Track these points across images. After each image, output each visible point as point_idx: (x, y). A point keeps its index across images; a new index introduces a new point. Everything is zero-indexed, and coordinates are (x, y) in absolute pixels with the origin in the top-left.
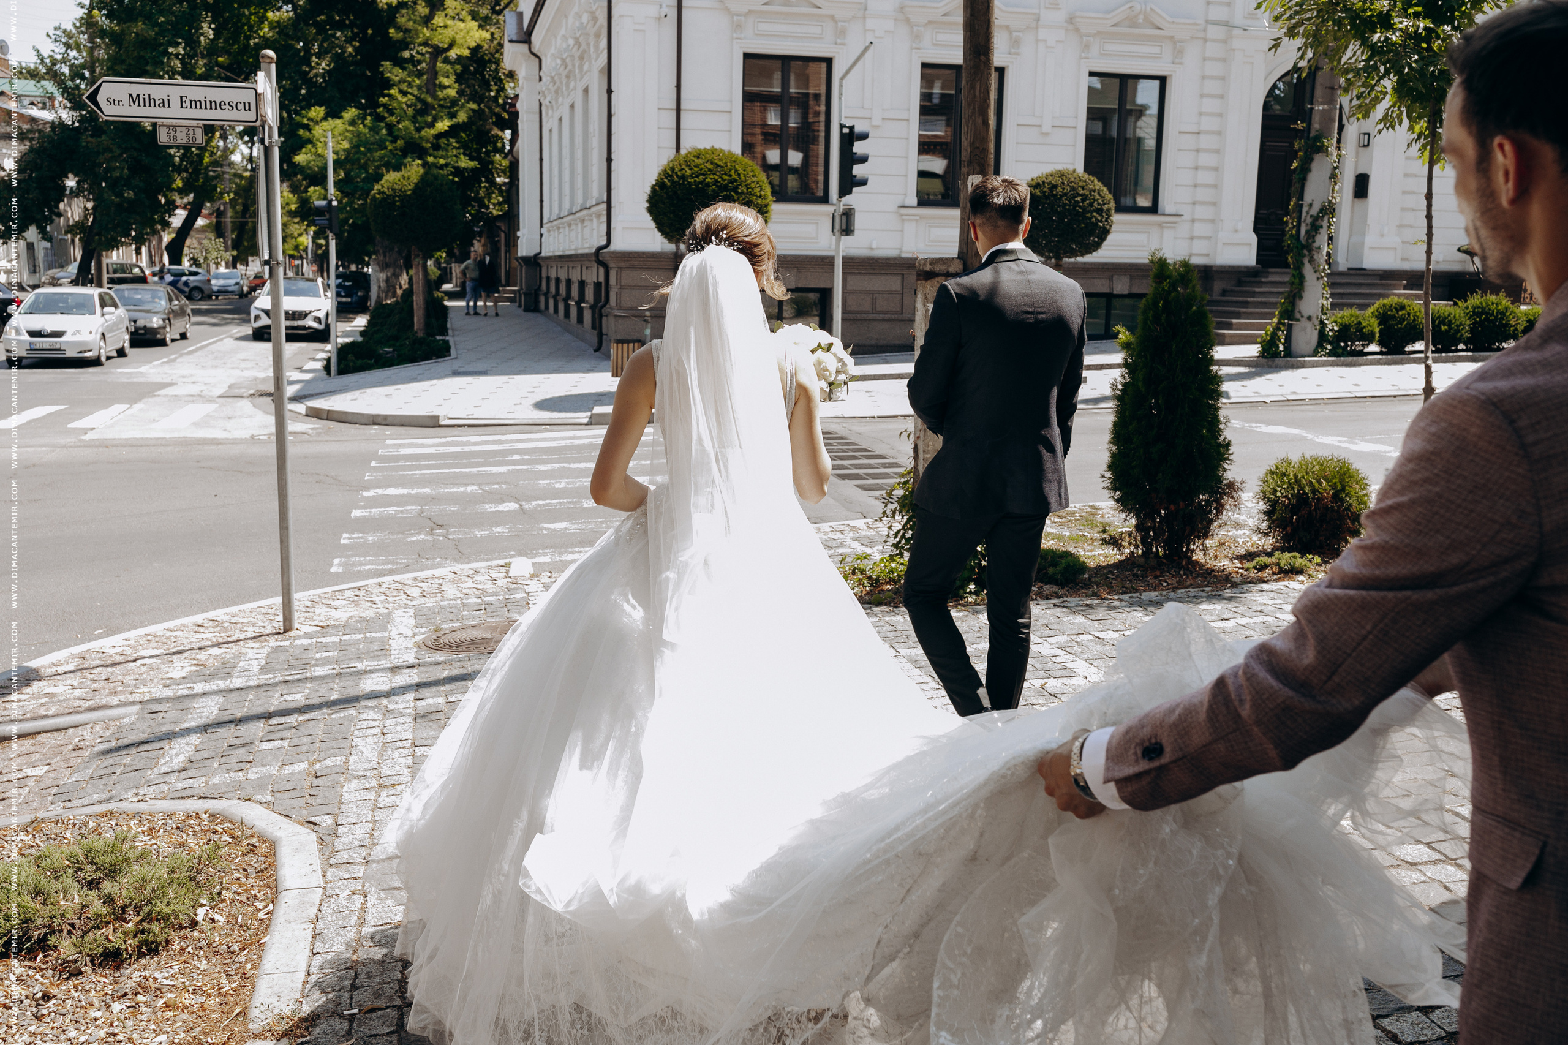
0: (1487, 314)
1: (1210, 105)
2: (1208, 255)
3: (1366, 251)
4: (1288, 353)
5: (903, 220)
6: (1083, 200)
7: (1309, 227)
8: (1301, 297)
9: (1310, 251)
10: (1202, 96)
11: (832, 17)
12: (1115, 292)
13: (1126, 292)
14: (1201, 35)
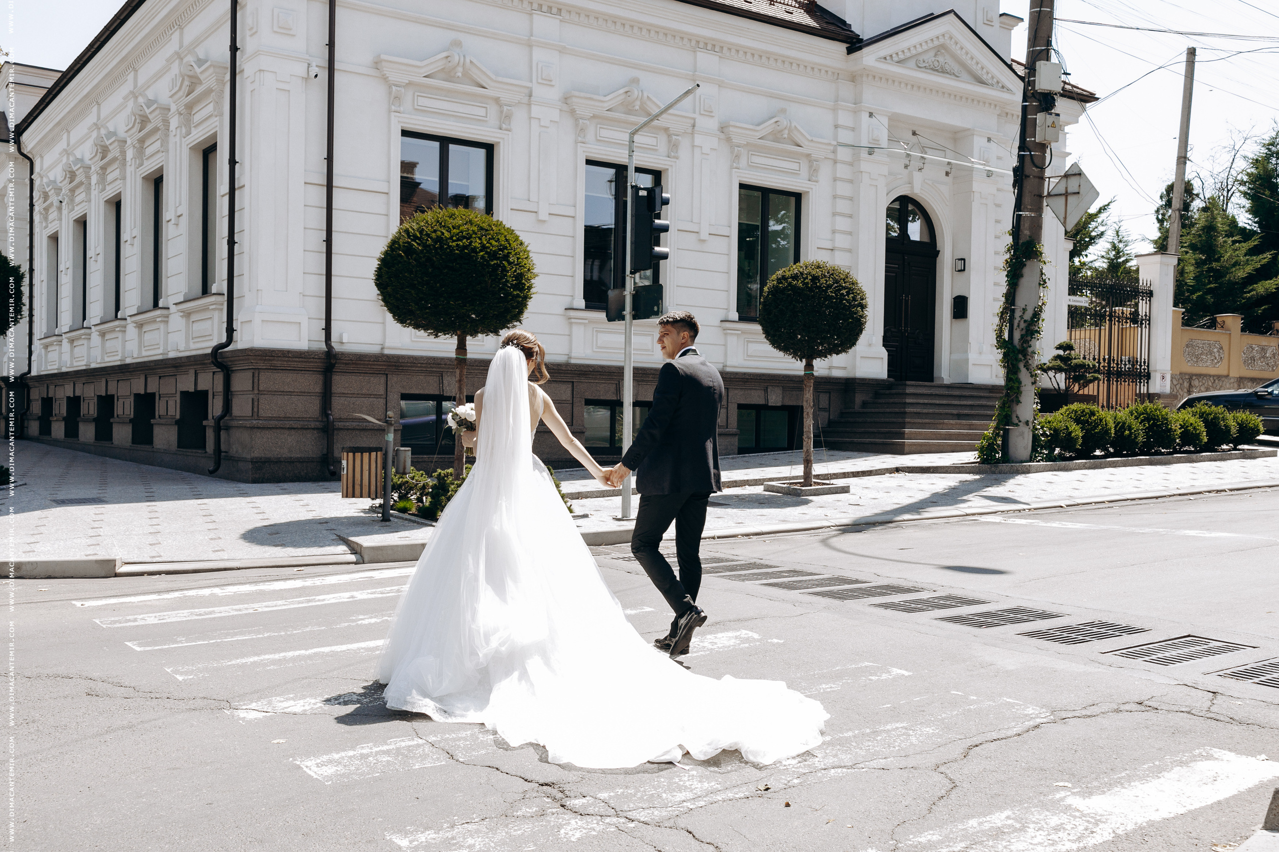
0: (1154, 419)
1: (842, 224)
2: (845, 368)
3: (971, 367)
4: (1006, 458)
5: (571, 323)
6: (848, 294)
7: (1024, 332)
8: (1018, 402)
9: (1025, 355)
10: (834, 214)
11: (497, 100)
12: (770, 404)
13: (779, 404)
14: (831, 156)
